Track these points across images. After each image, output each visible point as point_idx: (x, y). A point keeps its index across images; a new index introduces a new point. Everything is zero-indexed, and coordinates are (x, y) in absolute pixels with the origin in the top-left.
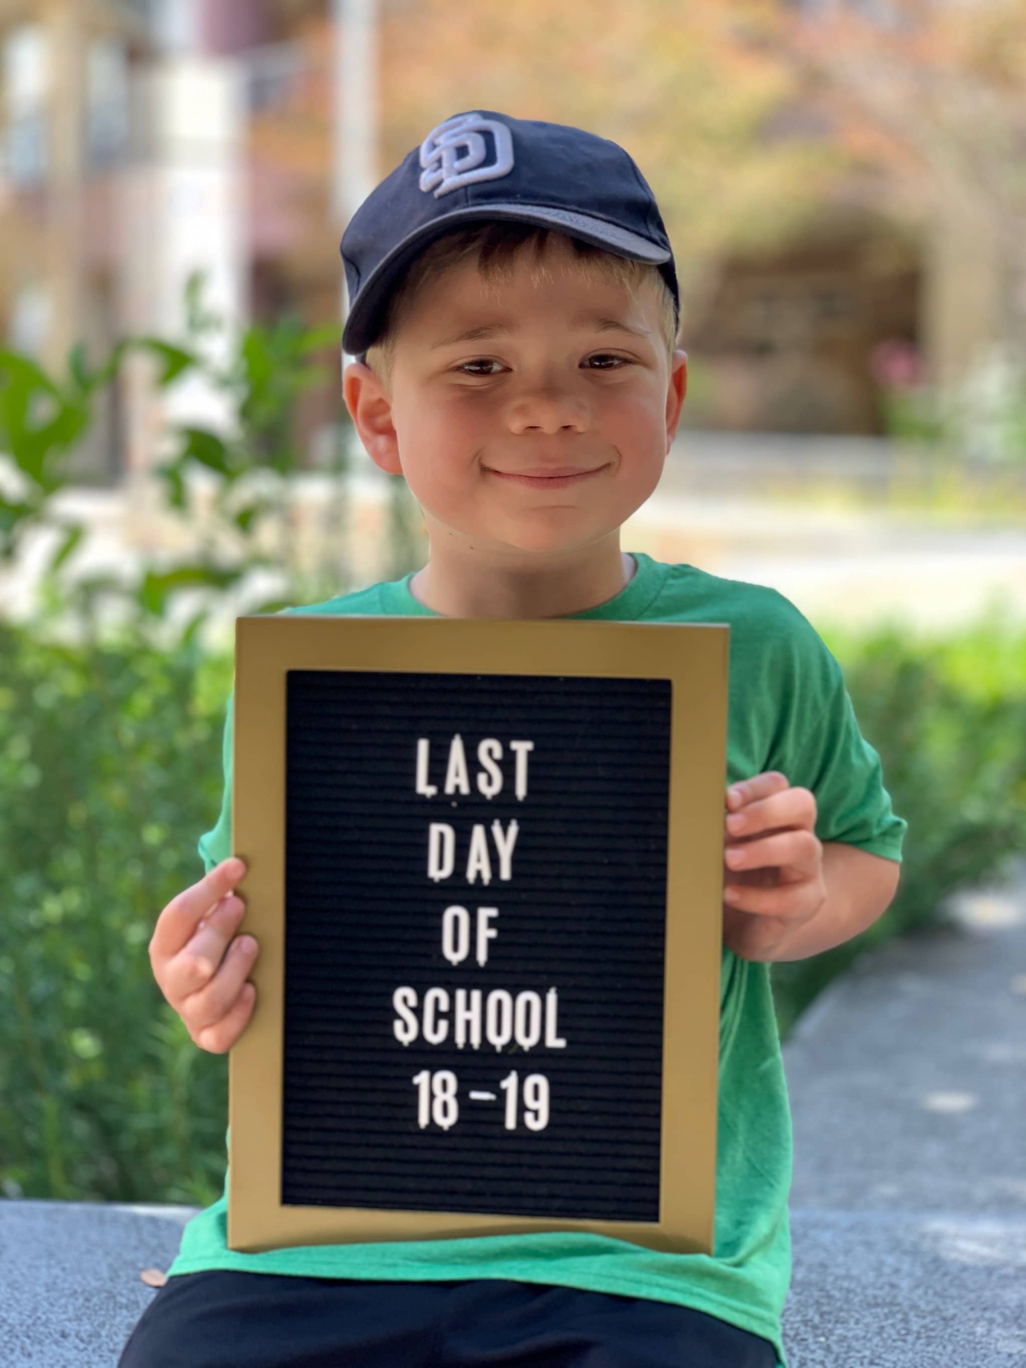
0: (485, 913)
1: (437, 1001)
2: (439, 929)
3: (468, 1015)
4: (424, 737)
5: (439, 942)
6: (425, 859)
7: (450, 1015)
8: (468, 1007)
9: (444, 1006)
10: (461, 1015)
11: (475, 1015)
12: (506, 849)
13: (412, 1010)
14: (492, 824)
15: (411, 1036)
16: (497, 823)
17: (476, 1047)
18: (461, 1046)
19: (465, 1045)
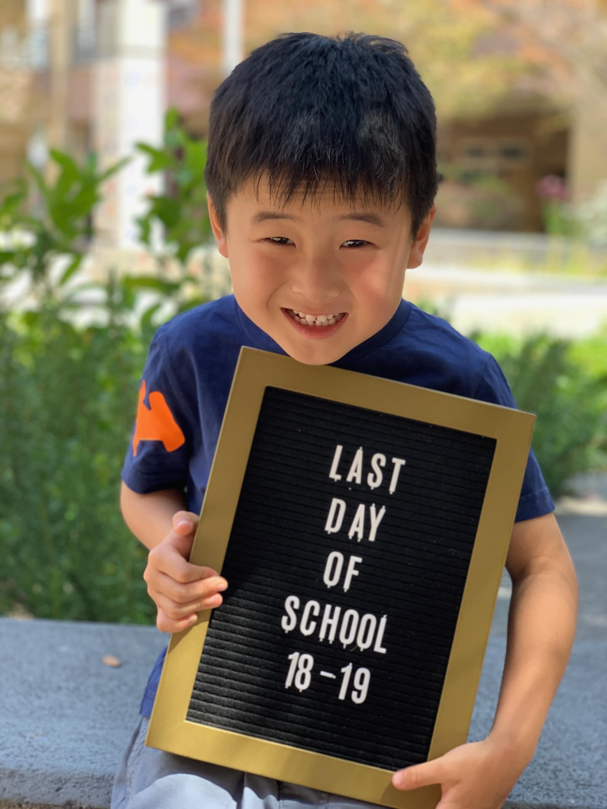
0: (354, 559)
1: (313, 608)
2: (324, 563)
3: (330, 621)
4: (340, 444)
5: (322, 572)
6: (325, 519)
7: (319, 620)
8: (331, 617)
9: (316, 613)
10: (326, 620)
11: (334, 623)
12: (375, 522)
13: (295, 611)
14: (371, 505)
15: (291, 627)
16: (374, 505)
17: (331, 642)
18: (321, 640)
19: (324, 640)
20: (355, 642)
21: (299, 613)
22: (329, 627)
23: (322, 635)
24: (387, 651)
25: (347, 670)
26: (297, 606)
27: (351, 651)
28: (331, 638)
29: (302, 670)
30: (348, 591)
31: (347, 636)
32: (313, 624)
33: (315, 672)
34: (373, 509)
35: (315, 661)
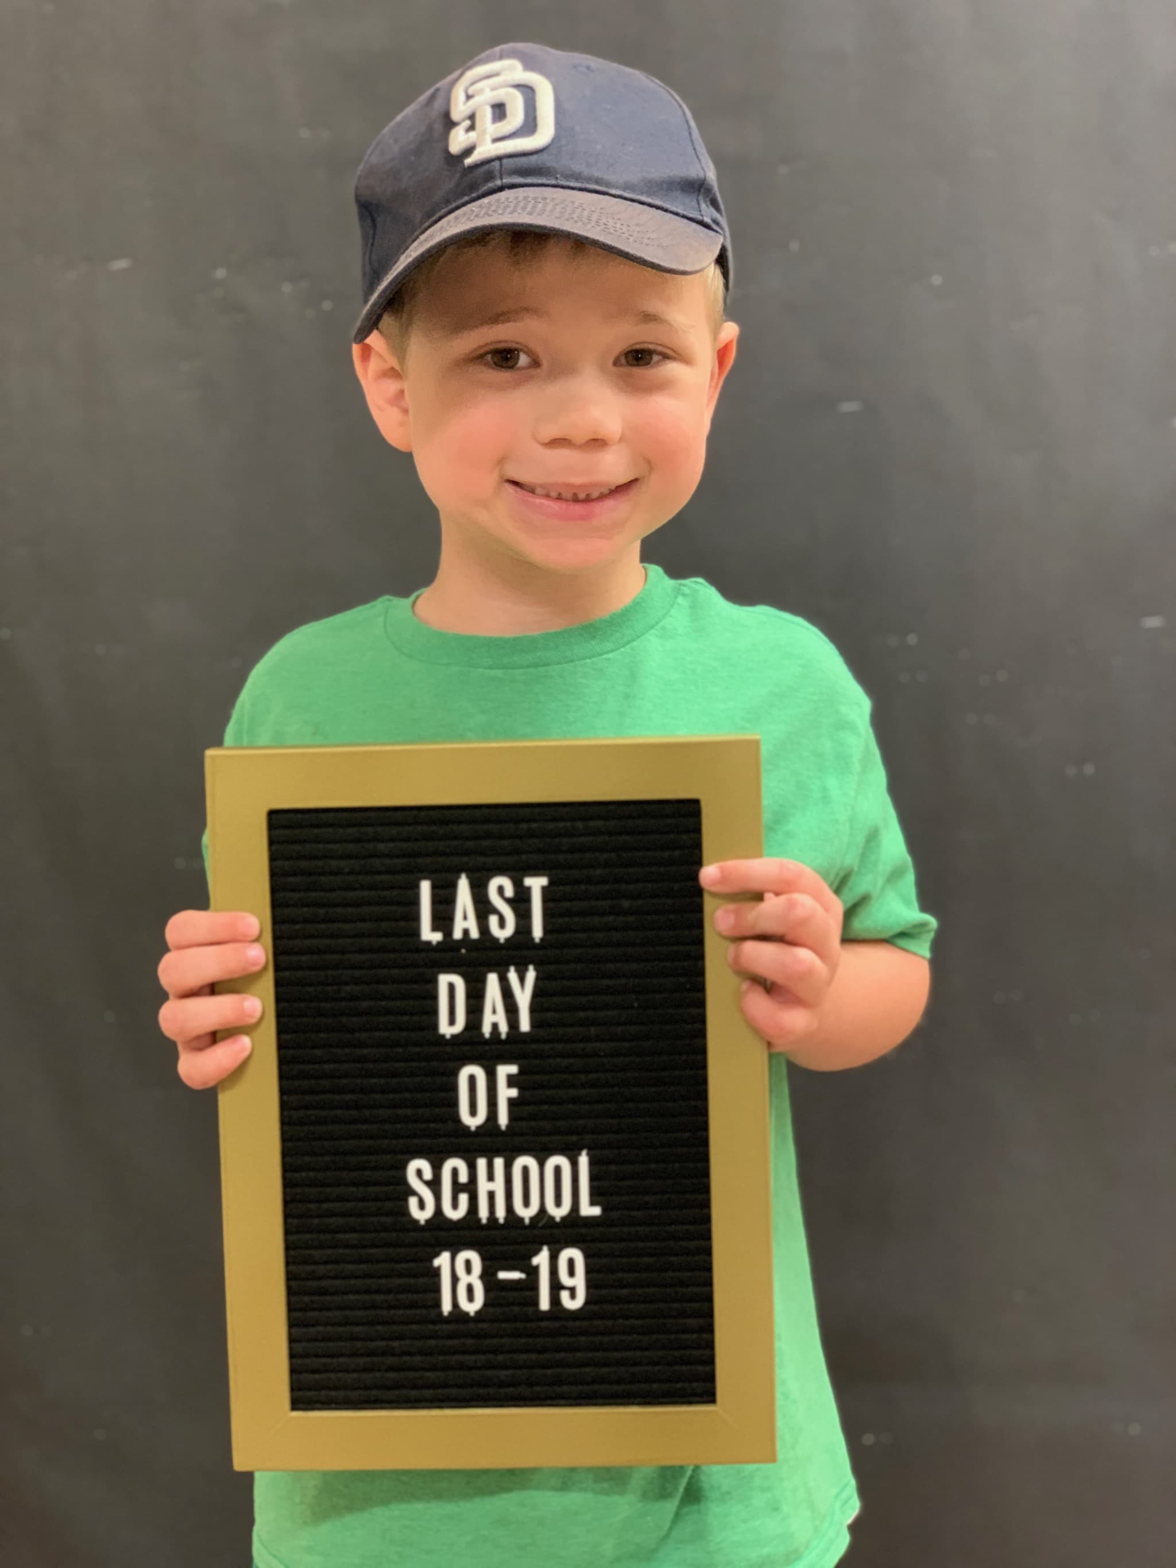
0: (505, 1071)
1: (455, 1172)
2: (454, 1088)
3: (491, 1186)
4: (426, 877)
5: (455, 1104)
6: (434, 1012)
7: (471, 1188)
8: (491, 1177)
9: (463, 1178)
10: (483, 1187)
11: (498, 1186)
12: (523, 998)
13: (428, 1183)
14: (508, 971)
15: (429, 1213)
16: (512, 969)
17: (501, 1221)
18: (484, 1221)
19: (489, 1219)
20: (542, 1209)
21: (434, 1185)
22: (491, 1195)
23: (483, 1213)
24: (604, 1210)
25: (542, 1259)
26: (428, 1175)
27: (540, 1224)
28: (501, 1213)
29: (464, 1280)
30: (508, 1127)
31: (526, 1203)
32: (464, 1198)
33: (488, 1276)
34: (513, 976)
35: (484, 1259)
